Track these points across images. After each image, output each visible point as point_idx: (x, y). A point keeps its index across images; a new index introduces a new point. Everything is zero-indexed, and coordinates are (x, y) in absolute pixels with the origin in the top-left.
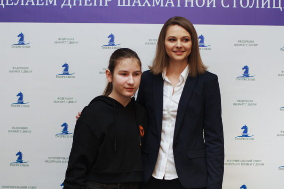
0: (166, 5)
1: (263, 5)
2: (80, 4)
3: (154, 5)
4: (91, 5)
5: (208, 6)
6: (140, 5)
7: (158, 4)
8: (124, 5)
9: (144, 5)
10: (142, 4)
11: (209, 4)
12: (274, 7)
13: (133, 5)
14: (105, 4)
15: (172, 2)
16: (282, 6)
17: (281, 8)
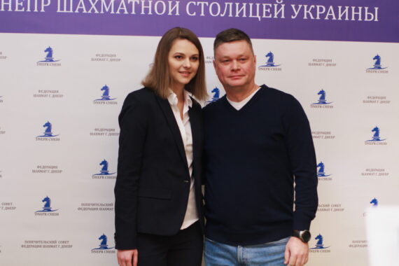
0: (118, 12)
1: (238, 13)
2: (10, 10)
3: (102, 12)
4: (23, 10)
5: (170, 14)
6: (85, 11)
7: (107, 10)
8: (65, 11)
9: (90, 12)
10: (87, 10)
11: (170, 11)
12: (251, 16)
13: (77, 11)
14: (41, 9)
15: (125, 8)
16: (261, 14)
17: (259, 18)
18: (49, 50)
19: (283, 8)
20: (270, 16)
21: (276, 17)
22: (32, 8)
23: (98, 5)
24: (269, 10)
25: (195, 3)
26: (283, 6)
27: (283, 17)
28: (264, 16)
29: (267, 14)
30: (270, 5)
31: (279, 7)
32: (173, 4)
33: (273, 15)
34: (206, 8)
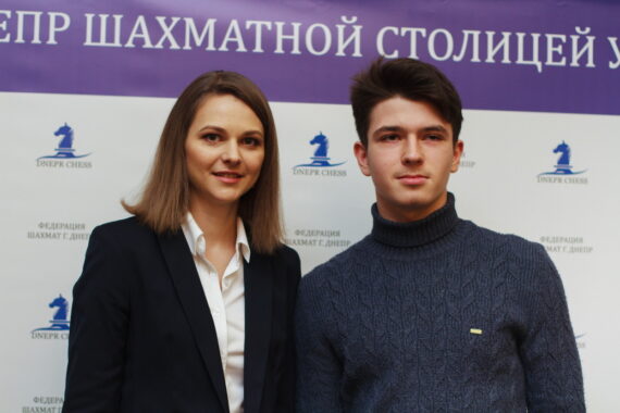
0: (223, 48)
1: (491, 53)
3: (187, 47)
5: (340, 53)
6: (148, 44)
7: (199, 42)
8: (103, 43)
9: (159, 45)
10: (154, 42)
11: (342, 47)
12: (520, 60)
13: (130, 44)
14: (47, 38)
15: (239, 39)
16: (543, 57)
17: (539, 65)
18: (65, 131)
19: (590, 45)
20: (563, 62)
21: (575, 63)
22: (28, 35)
23: (179, 32)
24: (559, 49)
25: (395, 30)
26: (591, 39)
27: (590, 64)
28: (550, 62)
29: (556, 57)
30: (563, 38)
31: (582, 41)
32: (349, 31)
33: (569, 60)
34: (422, 42)
